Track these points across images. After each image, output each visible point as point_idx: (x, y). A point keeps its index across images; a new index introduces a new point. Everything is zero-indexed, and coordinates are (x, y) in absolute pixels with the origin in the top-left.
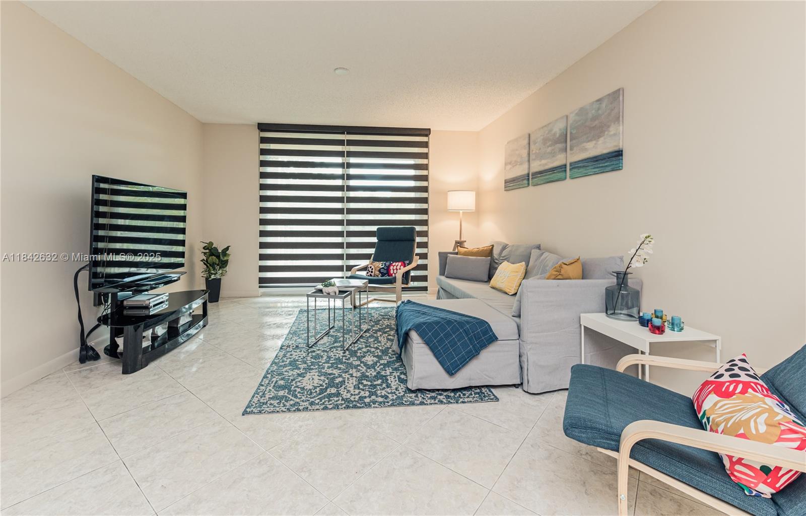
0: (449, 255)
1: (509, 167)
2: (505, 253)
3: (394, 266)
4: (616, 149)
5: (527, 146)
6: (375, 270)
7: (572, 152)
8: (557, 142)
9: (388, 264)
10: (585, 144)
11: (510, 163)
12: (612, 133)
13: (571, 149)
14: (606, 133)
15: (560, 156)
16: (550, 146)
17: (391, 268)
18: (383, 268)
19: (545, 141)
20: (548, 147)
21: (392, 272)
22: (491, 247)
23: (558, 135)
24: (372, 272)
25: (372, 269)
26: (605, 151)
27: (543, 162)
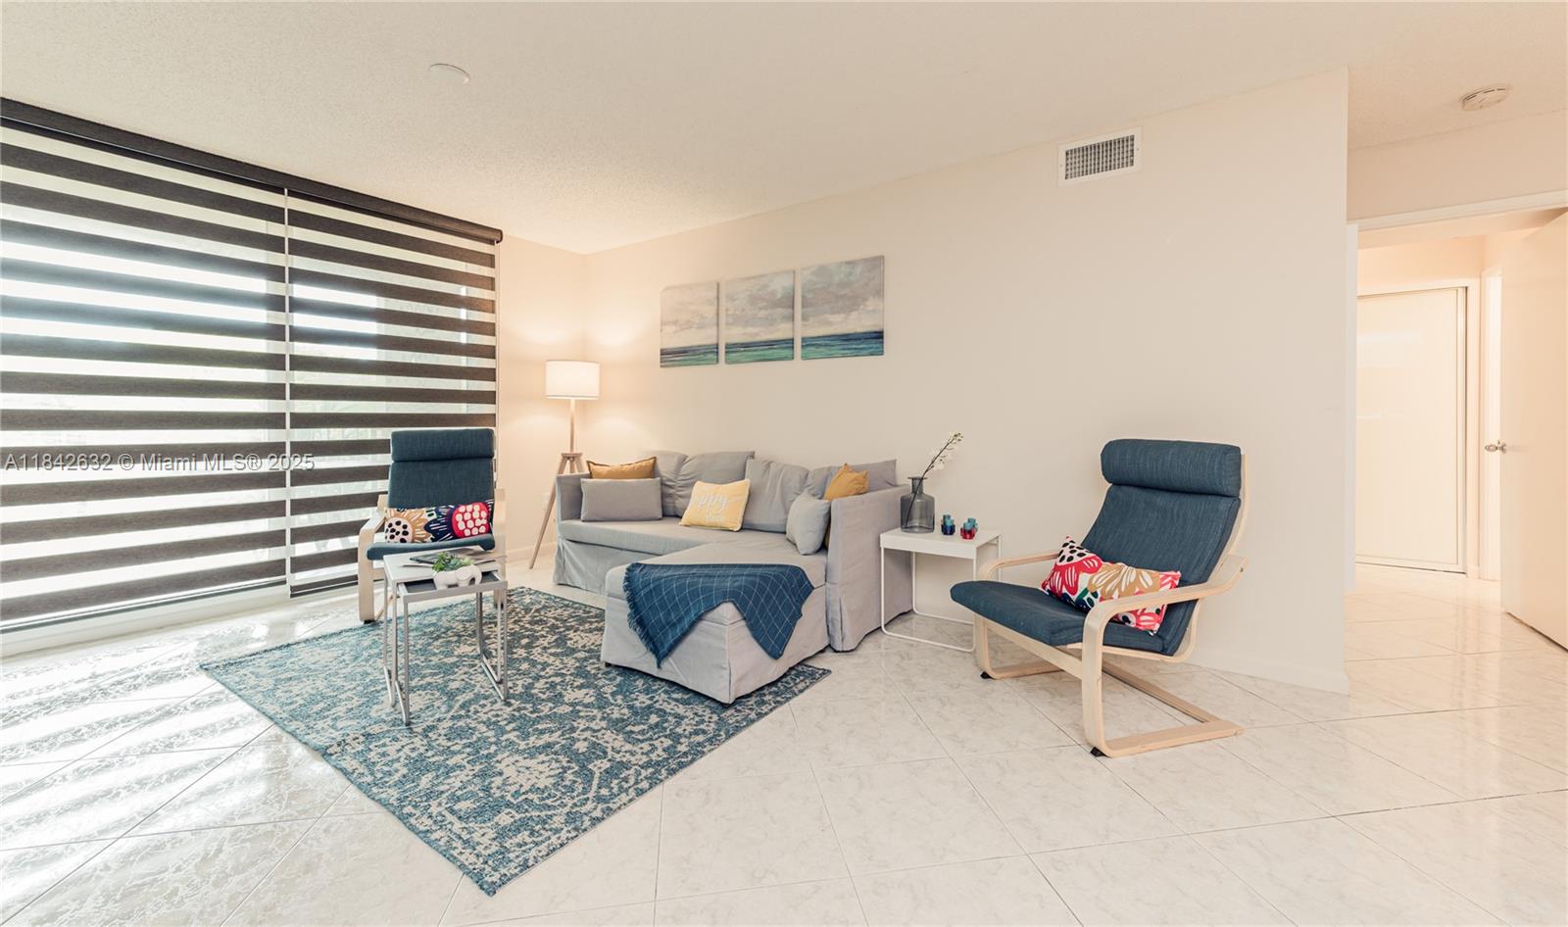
0: (583, 480)
1: (670, 329)
2: (685, 469)
3: (463, 514)
4: (877, 329)
5: (716, 302)
6: (414, 527)
7: (806, 323)
8: (776, 304)
9: (444, 510)
10: (827, 316)
11: (675, 323)
12: (871, 308)
13: (804, 318)
14: (862, 307)
15: (783, 325)
16: (765, 308)
17: (459, 517)
18: (435, 521)
19: (754, 300)
20: (761, 309)
21: (461, 526)
22: (652, 461)
23: (779, 296)
24: (405, 533)
25: (405, 527)
26: (860, 330)
27: (750, 330)
